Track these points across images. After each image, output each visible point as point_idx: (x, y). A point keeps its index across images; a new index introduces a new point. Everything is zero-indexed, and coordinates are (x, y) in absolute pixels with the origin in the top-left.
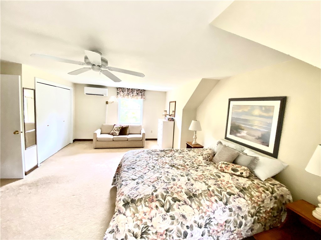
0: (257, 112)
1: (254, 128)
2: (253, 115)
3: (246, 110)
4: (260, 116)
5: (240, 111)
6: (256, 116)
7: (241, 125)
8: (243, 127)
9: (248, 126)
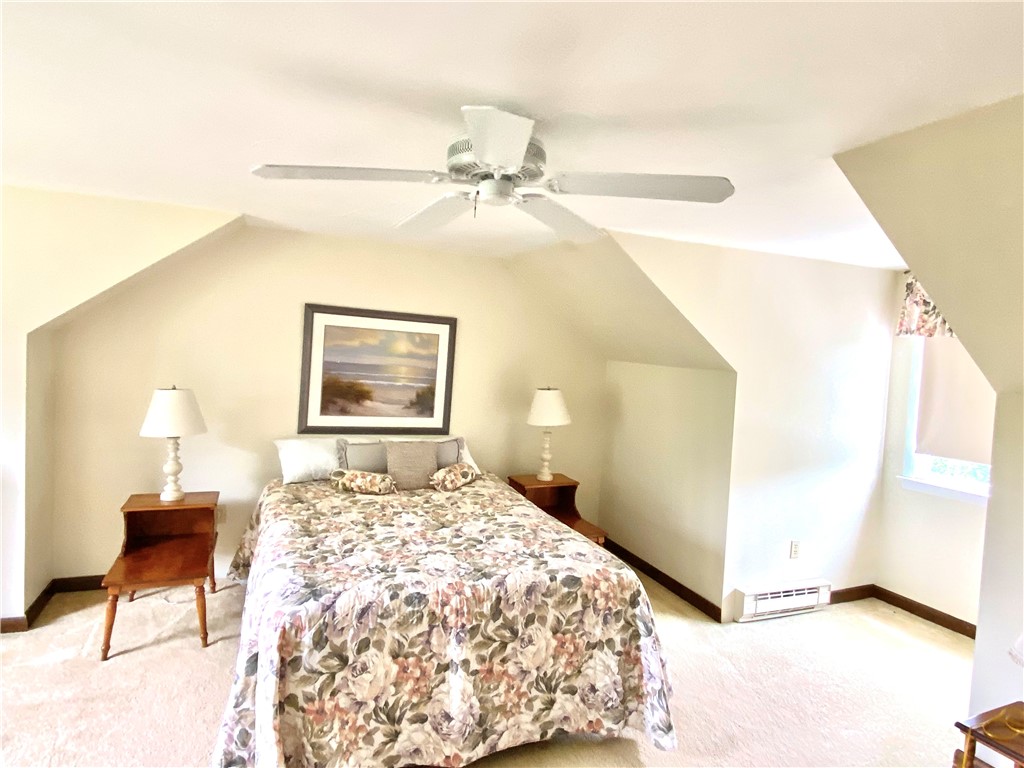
0: (403, 346)
1: (398, 384)
2: (391, 355)
3: (372, 341)
4: (410, 355)
5: (356, 343)
6: (401, 356)
7: (361, 381)
8: (368, 385)
9: (382, 382)
